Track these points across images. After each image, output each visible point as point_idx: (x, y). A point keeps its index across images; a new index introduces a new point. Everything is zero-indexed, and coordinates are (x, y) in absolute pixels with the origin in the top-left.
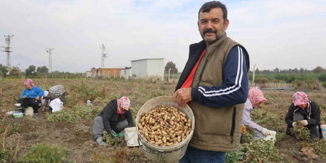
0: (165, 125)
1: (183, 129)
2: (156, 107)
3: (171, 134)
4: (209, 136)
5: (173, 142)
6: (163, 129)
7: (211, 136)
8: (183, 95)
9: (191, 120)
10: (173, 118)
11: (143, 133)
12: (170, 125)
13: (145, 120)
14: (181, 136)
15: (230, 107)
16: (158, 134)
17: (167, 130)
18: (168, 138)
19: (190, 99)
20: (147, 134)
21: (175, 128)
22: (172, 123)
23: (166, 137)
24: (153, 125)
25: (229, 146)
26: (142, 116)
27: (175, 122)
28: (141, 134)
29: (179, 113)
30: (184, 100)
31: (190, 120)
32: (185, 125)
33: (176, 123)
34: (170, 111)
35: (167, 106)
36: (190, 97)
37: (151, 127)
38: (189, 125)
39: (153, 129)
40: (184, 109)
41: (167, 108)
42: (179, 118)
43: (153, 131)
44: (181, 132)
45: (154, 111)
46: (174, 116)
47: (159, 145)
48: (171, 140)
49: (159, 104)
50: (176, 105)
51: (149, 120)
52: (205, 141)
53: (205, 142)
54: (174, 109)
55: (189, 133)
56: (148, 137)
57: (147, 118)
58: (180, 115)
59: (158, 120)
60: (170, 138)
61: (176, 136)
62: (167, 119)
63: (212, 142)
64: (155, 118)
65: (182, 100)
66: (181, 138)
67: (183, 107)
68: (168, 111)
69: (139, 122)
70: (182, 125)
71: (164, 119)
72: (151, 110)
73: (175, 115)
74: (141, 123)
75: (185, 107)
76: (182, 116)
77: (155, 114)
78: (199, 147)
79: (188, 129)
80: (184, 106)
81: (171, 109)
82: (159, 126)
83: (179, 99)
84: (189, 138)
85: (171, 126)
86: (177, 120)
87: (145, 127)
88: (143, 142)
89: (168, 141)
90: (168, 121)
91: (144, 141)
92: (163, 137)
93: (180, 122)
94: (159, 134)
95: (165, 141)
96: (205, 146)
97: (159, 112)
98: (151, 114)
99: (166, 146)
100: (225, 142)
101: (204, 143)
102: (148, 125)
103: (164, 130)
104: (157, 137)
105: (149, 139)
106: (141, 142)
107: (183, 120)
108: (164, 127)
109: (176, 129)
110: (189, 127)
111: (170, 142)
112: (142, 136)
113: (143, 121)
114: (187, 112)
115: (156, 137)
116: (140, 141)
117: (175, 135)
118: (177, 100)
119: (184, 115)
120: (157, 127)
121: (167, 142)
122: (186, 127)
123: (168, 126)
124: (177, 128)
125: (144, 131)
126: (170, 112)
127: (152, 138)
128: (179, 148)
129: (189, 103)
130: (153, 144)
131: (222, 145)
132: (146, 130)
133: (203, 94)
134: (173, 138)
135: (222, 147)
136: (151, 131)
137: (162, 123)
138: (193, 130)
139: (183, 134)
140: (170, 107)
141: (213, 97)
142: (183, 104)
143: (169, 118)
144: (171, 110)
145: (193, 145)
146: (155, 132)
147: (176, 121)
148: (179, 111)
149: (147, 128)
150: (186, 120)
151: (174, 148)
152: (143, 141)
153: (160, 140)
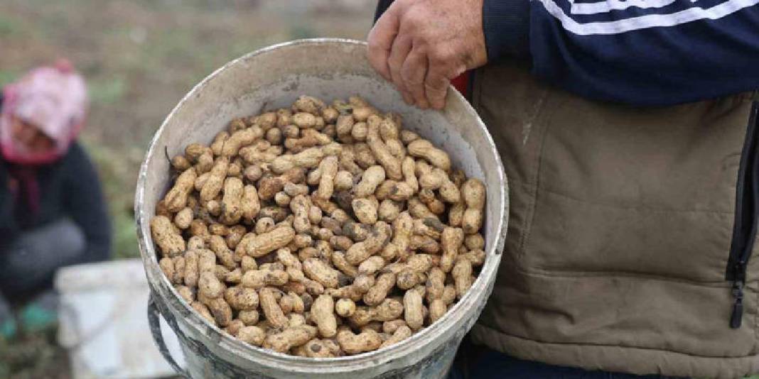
0: (320, 226)
1: (433, 246)
2: (261, 112)
3: (362, 282)
4: (589, 286)
5: (378, 325)
6: (311, 250)
7: (604, 280)
8: (431, 32)
9: (484, 186)
10: (373, 176)
11: (190, 276)
12: (353, 223)
13: (195, 193)
14: (422, 289)
15: (729, 103)
16: (283, 280)
17: (338, 256)
18: (346, 306)
19: (480, 56)
20: (215, 286)
21: (385, 244)
22: (367, 209)
23: (336, 299)
24: (247, 224)
25: (717, 345)
26: (174, 172)
27: (380, 201)
28: (174, 283)
29: (406, 145)
30: (442, 62)
31: (478, 190)
32: (444, 218)
33: (389, 209)
34: (350, 133)
35: (330, 104)
36: (480, 39)
37: (234, 235)
38: (472, 218)
39: (251, 249)
40: (438, 121)
41: (330, 114)
42: (412, 181)
43: (248, 262)
44: (421, 262)
45: (247, 135)
46: (378, 163)
47: (292, 351)
48: (365, 316)
49: (278, 93)
50: (388, 94)
51: (221, 194)
52: (569, 311)
53: (570, 318)
54: (375, 120)
55: (477, 270)
56: (221, 305)
57: (208, 183)
58: (417, 158)
59: (279, 197)
60: (360, 303)
61: (397, 292)
62: (337, 190)
63: (611, 318)
64: (256, 183)
65: (426, 61)
66: (426, 303)
67: (430, 106)
68: (336, 138)
69: (157, 213)
70: (428, 223)
71: (313, 188)
72: (230, 130)
73: (386, 158)
74: (173, 215)
75: (443, 110)
76: (429, 163)
77: (253, 153)
78: (527, 349)
79: (464, 246)
80: (441, 103)
81: (356, 121)
82: (283, 232)
83: (412, 56)
84: (473, 300)
85: (358, 230)
86: (395, 190)
87: (195, 242)
88: (188, 333)
89: (344, 322)
90: (341, 198)
91: (198, 327)
92: (315, 296)
93: (413, 202)
94: (290, 280)
95: (329, 325)
96: (566, 341)
97: (282, 145)
98: (233, 159)
99: (333, 353)
100: (694, 321)
101: (565, 328)
102: (218, 228)
103: (320, 257)
104: (278, 302)
105: (228, 313)
106: (177, 329)
107: (437, 192)
108: (316, 239)
109: (391, 250)
110: (468, 233)
111: (357, 330)
112: (184, 295)
113: (180, 201)
114: (455, 137)
115: (269, 297)
116: (163, 321)
117: (385, 283)
118: (394, 65)
119: (438, 156)
120: (271, 235)
121: (339, 327)
122: (450, 234)
123: (342, 230)
124: (401, 244)
125: (192, 266)
126: (346, 140)
127: (250, 309)
128: (413, 362)
129: (469, 84)
130: (255, 344)
131: (674, 337)
132: (209, 262)
133: (559, 23)
134: (376, 305)
135: (669, 348)
136: (239, 264)
137: (305, 211)
138: (497, 252)
139: (437, 277)
140: (350, 111)
141: (620, 38)
142: (438, 85)
143: (345, 178)
144: (359, 130)
145: (495, 334)
146: (266, 269)
147: (388, 197)
148: (410, 136)
149: (208, 245)
150: (451, 193)
151: (387, 368)
152: (188, 326)
153: (297, 320)
